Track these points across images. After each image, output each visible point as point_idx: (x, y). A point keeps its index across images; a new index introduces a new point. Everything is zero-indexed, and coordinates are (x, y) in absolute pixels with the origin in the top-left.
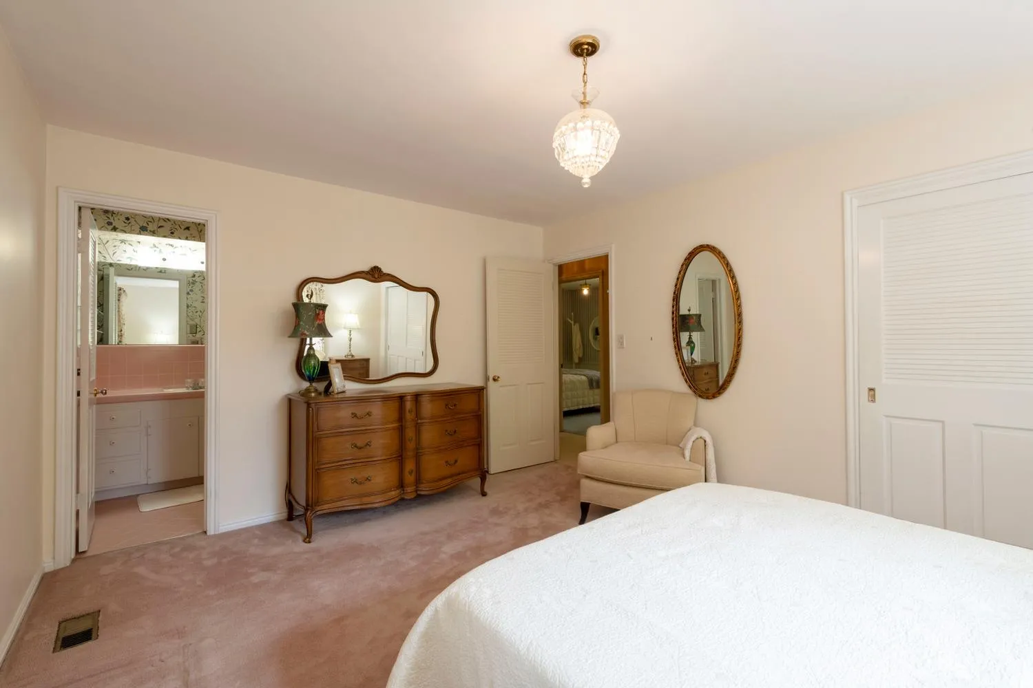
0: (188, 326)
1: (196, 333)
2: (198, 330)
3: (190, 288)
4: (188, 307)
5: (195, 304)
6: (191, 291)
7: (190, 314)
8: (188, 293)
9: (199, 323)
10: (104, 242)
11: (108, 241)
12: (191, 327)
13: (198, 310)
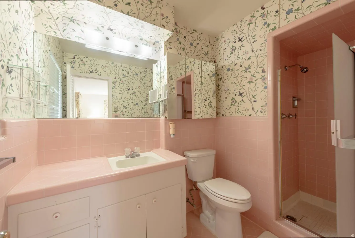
0: (113, 107)
1: (117, 111)
2: (118, 109)
3: (114, 85)
4: (113, 96)
5: (116, 95)
6: (114, 87)
7: (114, 100)
8: (113, 88)
9: (118, 106)
10: (55, 18)
11: (58, 18)
12: (115, 107)
13: (118, 98)
